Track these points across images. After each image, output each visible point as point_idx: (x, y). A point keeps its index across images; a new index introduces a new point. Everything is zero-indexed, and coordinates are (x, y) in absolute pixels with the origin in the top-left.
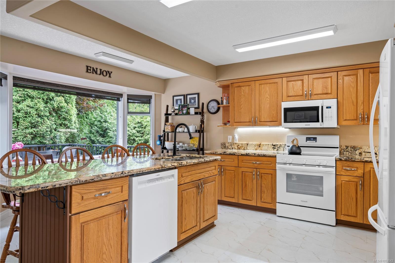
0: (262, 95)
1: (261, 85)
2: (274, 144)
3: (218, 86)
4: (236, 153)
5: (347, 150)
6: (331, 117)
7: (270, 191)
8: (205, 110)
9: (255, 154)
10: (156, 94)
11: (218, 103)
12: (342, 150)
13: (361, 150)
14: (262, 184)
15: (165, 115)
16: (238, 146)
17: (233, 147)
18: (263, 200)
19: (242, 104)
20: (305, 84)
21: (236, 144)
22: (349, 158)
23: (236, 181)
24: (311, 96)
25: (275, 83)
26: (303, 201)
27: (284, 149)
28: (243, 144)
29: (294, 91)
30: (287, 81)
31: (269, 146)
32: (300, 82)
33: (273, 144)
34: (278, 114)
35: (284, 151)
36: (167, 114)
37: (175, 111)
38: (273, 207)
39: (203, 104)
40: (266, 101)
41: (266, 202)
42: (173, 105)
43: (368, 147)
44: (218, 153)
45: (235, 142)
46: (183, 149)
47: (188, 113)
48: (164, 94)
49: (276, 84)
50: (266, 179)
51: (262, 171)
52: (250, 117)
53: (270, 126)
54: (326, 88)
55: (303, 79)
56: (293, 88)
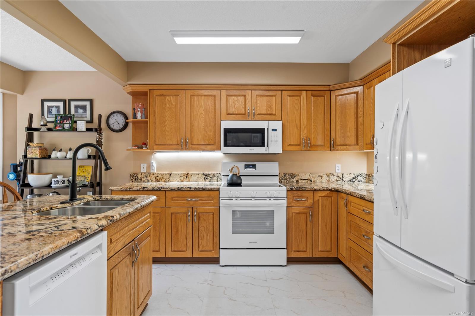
0: (195, 109)
1: (193, 97)
2: (206, 173)
3: (127, 92)
4: (162, 187)
5: (285, 177)
6: (277, 141)
7: (211, 235)
8: (104, 125)
9: (190, 188)
10: (6, 94)
11: (126, 117)
12: (281, 178)
13: (298, 177)
14: (200, 227)
15: (27, 130)
16: (157, 178)
17: (149, 179)
18: (202, 248)
19: (166, 119)
20: (247, 100)
21: (153, 174)
22: (299, 187)
23: (162, 228)
24: (254, 116)
25: (211, 96)
26: (252, 242)
27: (218, 179)
28: (165, 175)
29: (235, 108)
30: (226, 95)
31: (200, 175)
32: (242, 97)
33: (204, 173)
34: (215, 135)
35: (217, 181)
36: (30, 129)
37: (48, 124)
38: (214, 255)
39: (100, 116)
40: (200, 118)
41: (206, 250)
42: (43, 114)
43: (304, 174)
44: (134, 189)
45: (152, 172)
46: (65, 184)
47: (73, 129)
48: (23, 94)
49: (213, 97)
50: (205, 220)
51: (201, 210)
52: (179, 138)
53: (204, 150)
54: (271, 108)
55: (246, 95)
56: (235, 104)
